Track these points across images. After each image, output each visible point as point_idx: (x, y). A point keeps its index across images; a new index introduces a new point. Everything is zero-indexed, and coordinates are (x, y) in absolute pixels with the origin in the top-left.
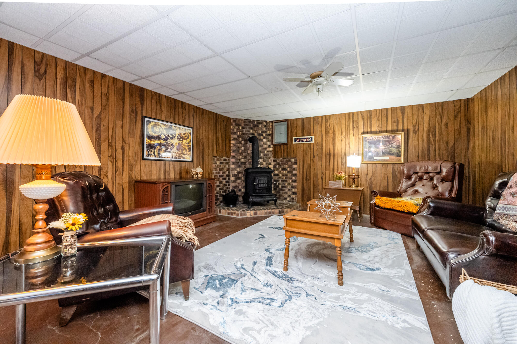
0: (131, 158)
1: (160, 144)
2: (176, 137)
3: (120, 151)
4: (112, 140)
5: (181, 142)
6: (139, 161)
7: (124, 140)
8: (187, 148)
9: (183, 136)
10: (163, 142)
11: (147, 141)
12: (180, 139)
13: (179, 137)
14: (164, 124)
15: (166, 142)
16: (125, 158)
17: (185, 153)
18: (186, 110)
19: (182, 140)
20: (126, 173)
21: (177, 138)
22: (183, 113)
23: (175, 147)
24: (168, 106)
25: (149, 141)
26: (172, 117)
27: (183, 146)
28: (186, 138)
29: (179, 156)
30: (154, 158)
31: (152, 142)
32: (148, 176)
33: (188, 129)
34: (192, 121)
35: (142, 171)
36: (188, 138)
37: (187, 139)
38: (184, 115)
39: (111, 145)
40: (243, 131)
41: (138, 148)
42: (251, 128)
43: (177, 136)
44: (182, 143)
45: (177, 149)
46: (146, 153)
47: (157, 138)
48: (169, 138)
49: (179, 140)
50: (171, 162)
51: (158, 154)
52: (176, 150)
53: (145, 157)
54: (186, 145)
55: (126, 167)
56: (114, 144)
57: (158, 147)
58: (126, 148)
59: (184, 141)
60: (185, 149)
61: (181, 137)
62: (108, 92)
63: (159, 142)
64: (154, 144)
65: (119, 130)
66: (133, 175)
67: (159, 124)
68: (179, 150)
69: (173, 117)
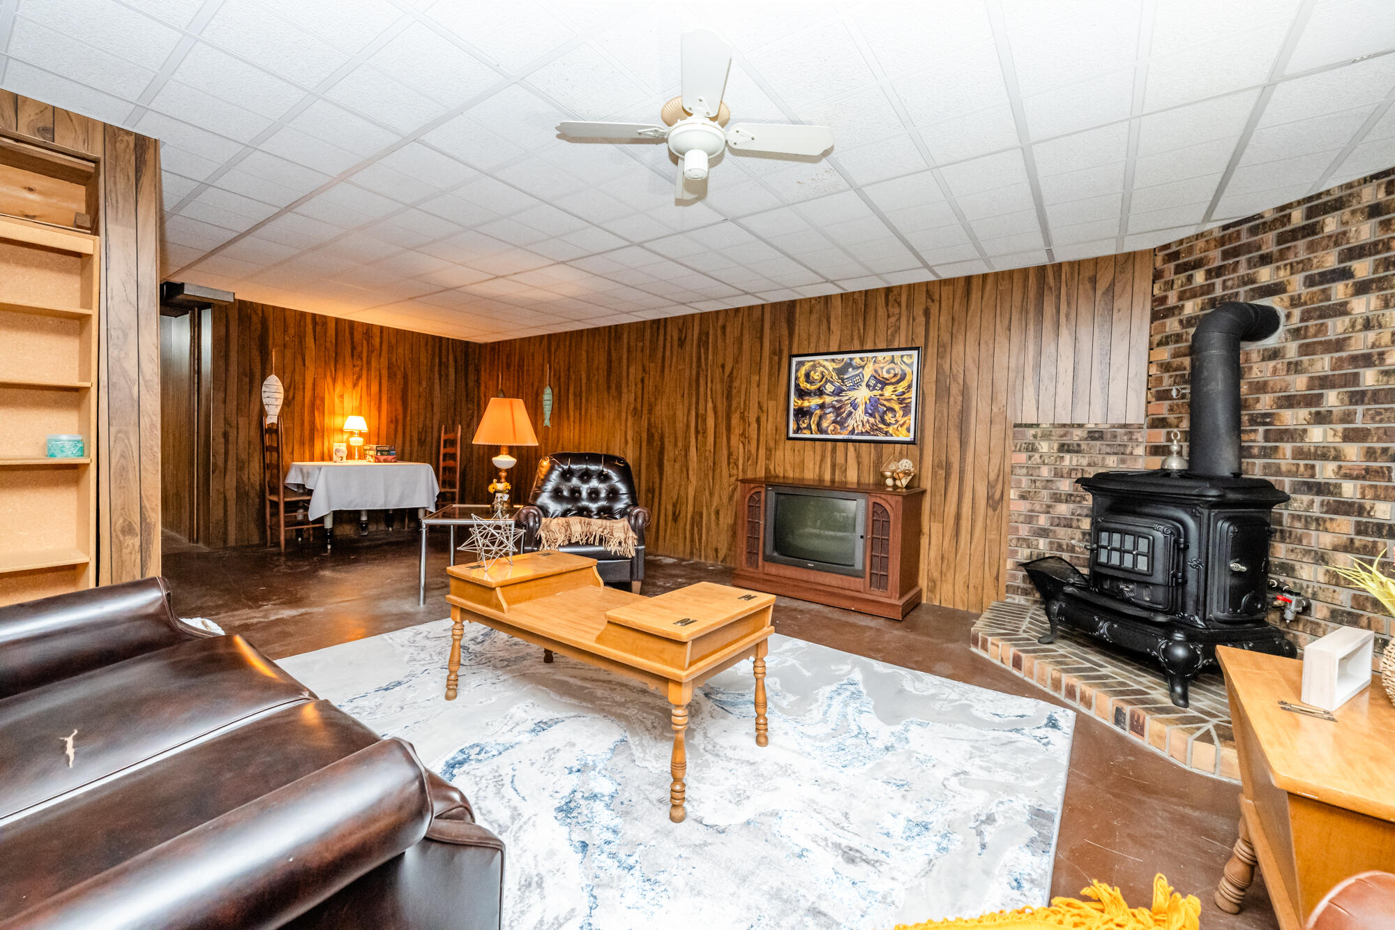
0: (769, 437)
1: (822, 406)
2: (864, 384)
3: (755, 426)
4: (745, 409)
5: (880, 392)
6: (781, 443)
7: (760, 407)
8: (897, 407)
9: (886, 376)
10: (828, 400)
11: (794, 402)
12: (875, 385)
13: (872, 382)
14: (833, 360)
15: (837, 398)
16: (761, 438)
17: (893, 421)
18: (899, 305)
19: (882, 389)
20: (762, 462)
21: (868, 386)
22: (889, 316)
23: (861, 409)
24: (847, 316)
25: (800, 402)
26: (856, 337)
27: (885, 403)
28: (894, 380)
29: (872, 429)
30: (808, 436)
31: (806, 404)
32: (797, 470)
33: (902, 356)
34: (921, 330)
35: (787, 461)
36: (902, 379)
37: (898, 382)
38: (893, 320)
39: (743, 418)
40: (1211, 288)
41: (781, 420)
42: (1265, 260)
43: (866, 379)
44: (881, 395)
45: (866, 412)
46: (792, 426)
47: (815, 394)
48: (844, 388)
49: (874, 389)
50: (850, 445)
51: (819, 425)
52: (863, 415)
53: (791, 435)
54: (894, 397)
55: (762, 452)
56: (746, 414)
57: (818, 412)
58: (763, 419)
59: (889, 389)
60: (892, 410)
61: (878, 381)
62: (742, 334)
63: (820, 401)
64: (809, 407)
65: (754, 389)
66: (772, 467)
67: (821, 362)
68: (871, 415)
69: (860, 337)
